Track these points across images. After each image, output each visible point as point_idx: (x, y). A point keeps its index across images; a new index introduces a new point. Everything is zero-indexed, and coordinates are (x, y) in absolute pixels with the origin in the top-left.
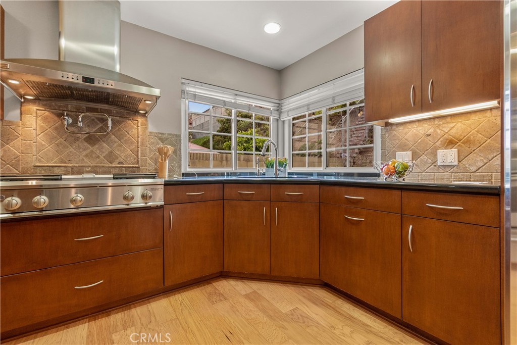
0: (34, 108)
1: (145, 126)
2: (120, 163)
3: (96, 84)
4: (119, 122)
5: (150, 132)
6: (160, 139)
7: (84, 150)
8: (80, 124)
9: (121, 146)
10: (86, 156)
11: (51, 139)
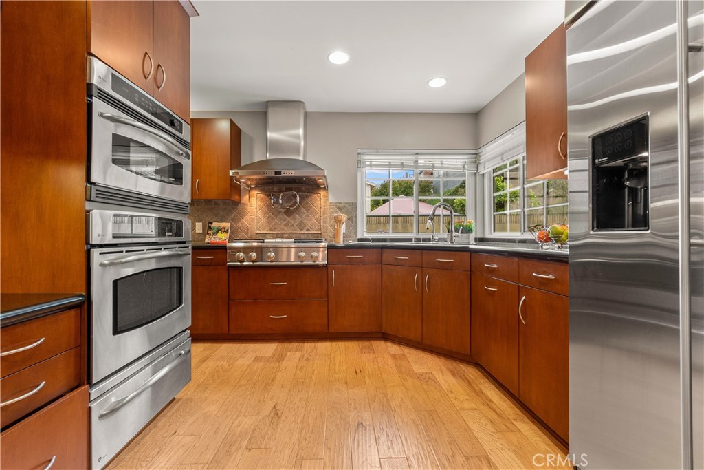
0: (255, 192)
1: (326, 197)
2: (308, 230)
3: (283, 175)
4: (307, 197)
5: (331, 203)
6: (338, 208)
7: (284, 220)
8: (281, 201)
9: (308, 216)
10: (285, 225)
11: (265, 213)
